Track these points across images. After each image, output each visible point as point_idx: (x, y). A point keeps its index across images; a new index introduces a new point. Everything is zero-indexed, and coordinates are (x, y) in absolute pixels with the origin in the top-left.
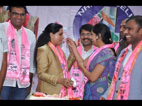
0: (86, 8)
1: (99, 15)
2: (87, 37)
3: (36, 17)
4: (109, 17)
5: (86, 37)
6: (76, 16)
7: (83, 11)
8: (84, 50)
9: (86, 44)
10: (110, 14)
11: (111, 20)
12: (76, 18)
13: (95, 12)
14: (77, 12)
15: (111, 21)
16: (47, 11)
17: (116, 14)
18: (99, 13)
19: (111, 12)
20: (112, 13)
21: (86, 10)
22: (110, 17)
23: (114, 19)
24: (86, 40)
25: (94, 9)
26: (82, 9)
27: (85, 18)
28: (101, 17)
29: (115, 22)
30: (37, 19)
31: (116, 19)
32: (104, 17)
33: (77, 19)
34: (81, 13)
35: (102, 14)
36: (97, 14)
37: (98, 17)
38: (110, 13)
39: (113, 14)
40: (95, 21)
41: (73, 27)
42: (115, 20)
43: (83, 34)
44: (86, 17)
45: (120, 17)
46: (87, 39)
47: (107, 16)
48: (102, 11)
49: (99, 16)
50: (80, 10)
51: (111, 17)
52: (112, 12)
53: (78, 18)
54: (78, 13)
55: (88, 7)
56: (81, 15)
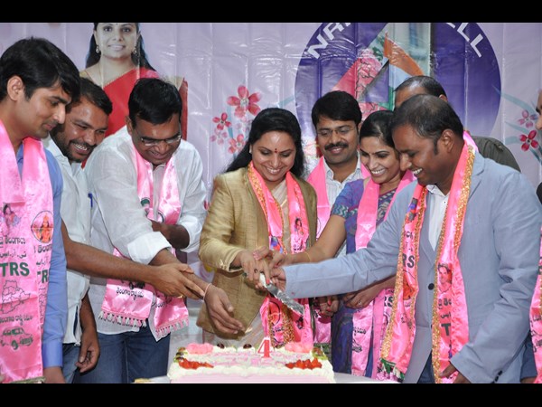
0: (333, 33)
1: (375, 49)
2: (339, 140)
3: (178, 78)
4: (407, 54)
5: (335, 140)
6: (303, 62)
7: (324, 44)
8: (334, 179)
9: (337, 159)
10: (411, 42)
11: (416, 62)
12: (304, 67)
13: (362, 41)
14: (305, 47)
15: (415, 65)
16: (211, 54)
17: (431, 42)
18: (374, 44)
19: (413, 36)
20: (416, 40)
21: (331, 37)
22: (410, 52)
23: (424, 59)
24: (337, 150)
25: (359, 31)
26: (320, 37)
27: (331, 63)
28: (381, 55)
29: (429, 68)
30: (182, 85)
31: (432, 58)
32: (391, 54)
33: (305, 71)
34: (318, 50)
35: (384, 45)
36: (367, 46)
37: (374, 57)
38: (411, 38)
39: (419, 43)
40: (366, 71)
41: (297, 99)
42: (429, 61)
43: (326, 131)
44: (334, 61)
45: (443, 49)
46: (338, 144)
47: (401, 50)
48: (384, 36)
49: (375, 54)
50: (314, 41)
51: (415, 51)
52: (416, 34)
53: (309, 67)
54: (306, 50)
55: (337, 30)
56: (317, 56)
